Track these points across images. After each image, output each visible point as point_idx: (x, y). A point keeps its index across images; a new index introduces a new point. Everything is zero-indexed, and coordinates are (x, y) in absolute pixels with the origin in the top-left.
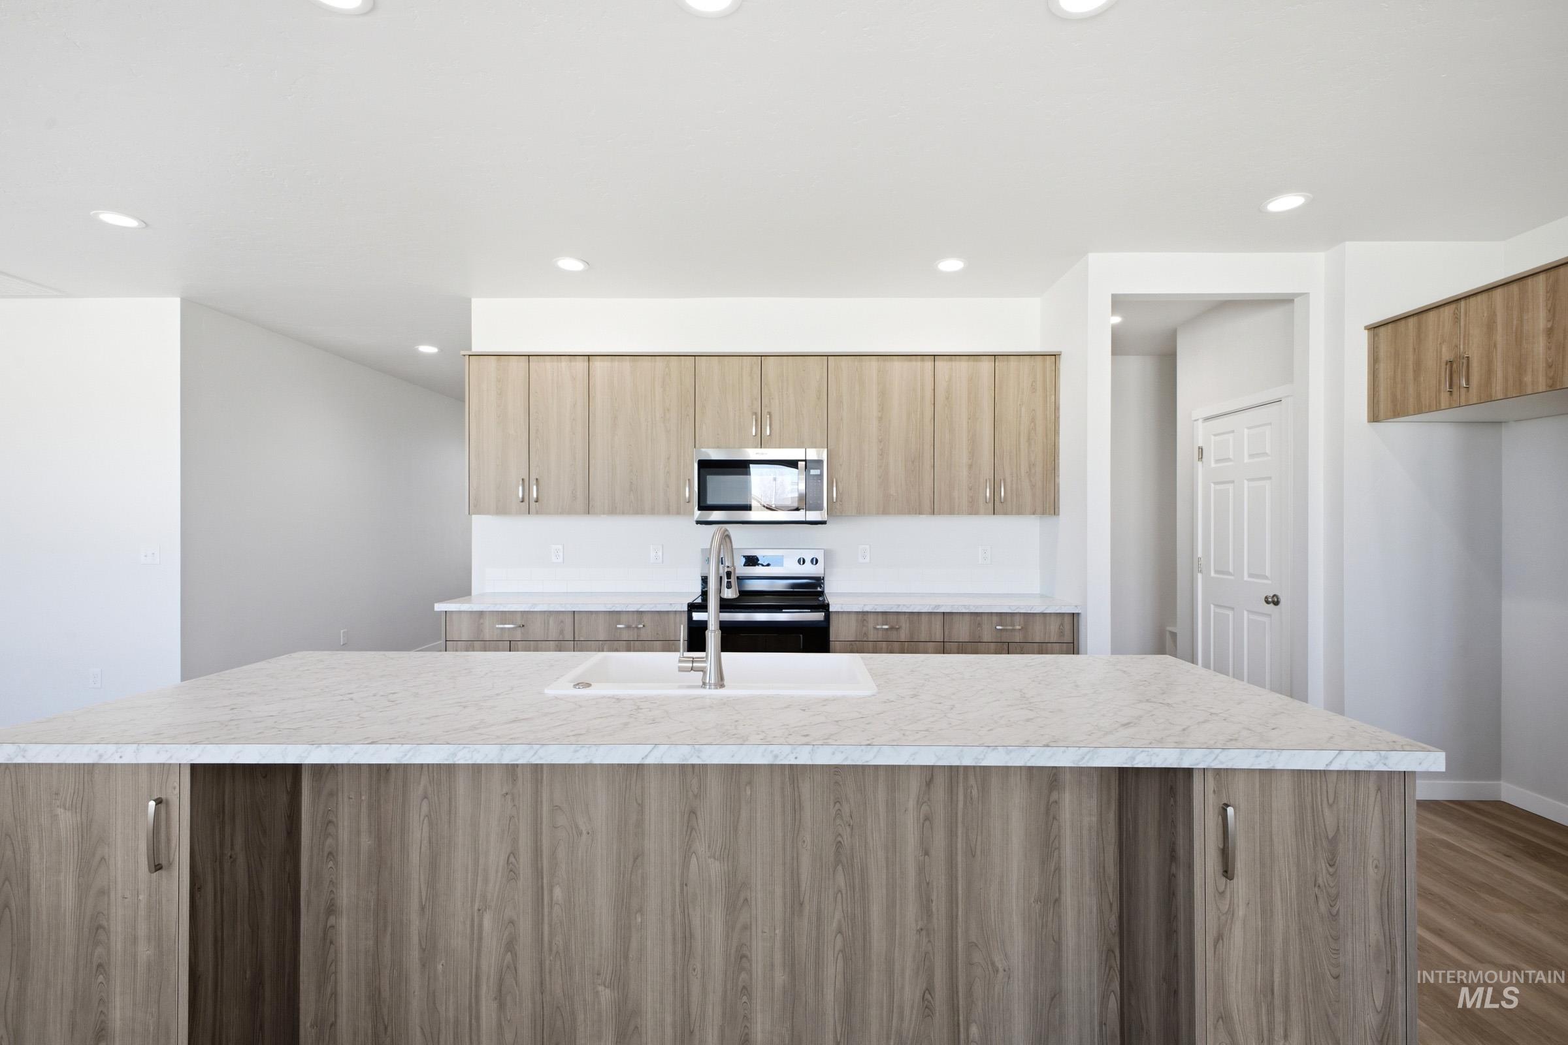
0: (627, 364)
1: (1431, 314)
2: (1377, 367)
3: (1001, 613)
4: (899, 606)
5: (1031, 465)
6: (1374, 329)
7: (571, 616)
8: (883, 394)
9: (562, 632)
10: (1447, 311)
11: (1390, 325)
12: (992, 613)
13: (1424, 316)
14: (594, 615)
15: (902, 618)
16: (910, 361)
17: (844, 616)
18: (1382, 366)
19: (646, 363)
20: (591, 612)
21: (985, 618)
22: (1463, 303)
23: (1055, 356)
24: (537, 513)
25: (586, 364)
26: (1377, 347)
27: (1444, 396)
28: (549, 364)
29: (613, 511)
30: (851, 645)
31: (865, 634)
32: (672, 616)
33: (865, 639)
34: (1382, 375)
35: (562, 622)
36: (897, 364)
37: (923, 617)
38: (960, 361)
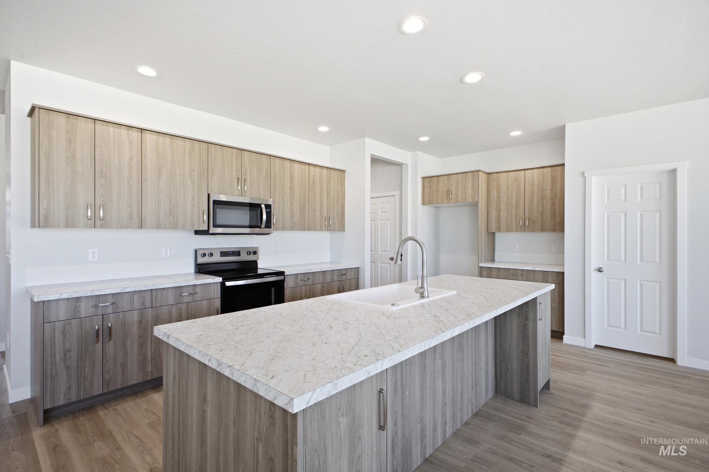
0: (168, 139)
1: (441, 177)
2: (424, 189)
3: (339, 269)
4: (310, 270)
5: (338, 212)
6: (424, 178)
7: (149, 293)
8: (292, 177)
9: (143, 303)
10: (446, 177)
11: (429, 178)
12: (337, 270)
13: (439, 177)
14: (166, 290)
15: (310, 275)
16: (301, 164)
17: (290, 276)
18: (426, 189)
19: (180, 142)
20: (164, 289)
21: (335, 271)
22: (450, 176)
23: (344, 171)
24: (102, 227)
25: (140, 134)
26: (424, 184)
27: (445, 200)
28: (111, 129)
29: (158, 226)
30: (292, 289)
31: (297, 283)
32: (212, 285)
33: (297, 286)
34: (426, 192)
35: (144, 297)
36: (296, 165)
37: (317, 274)
38: (317, 168)
